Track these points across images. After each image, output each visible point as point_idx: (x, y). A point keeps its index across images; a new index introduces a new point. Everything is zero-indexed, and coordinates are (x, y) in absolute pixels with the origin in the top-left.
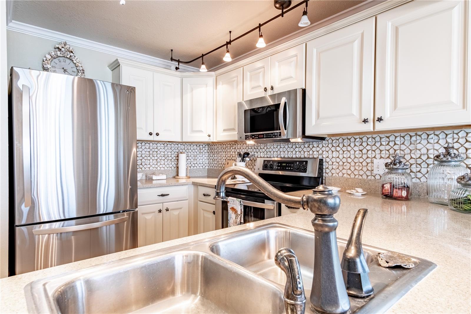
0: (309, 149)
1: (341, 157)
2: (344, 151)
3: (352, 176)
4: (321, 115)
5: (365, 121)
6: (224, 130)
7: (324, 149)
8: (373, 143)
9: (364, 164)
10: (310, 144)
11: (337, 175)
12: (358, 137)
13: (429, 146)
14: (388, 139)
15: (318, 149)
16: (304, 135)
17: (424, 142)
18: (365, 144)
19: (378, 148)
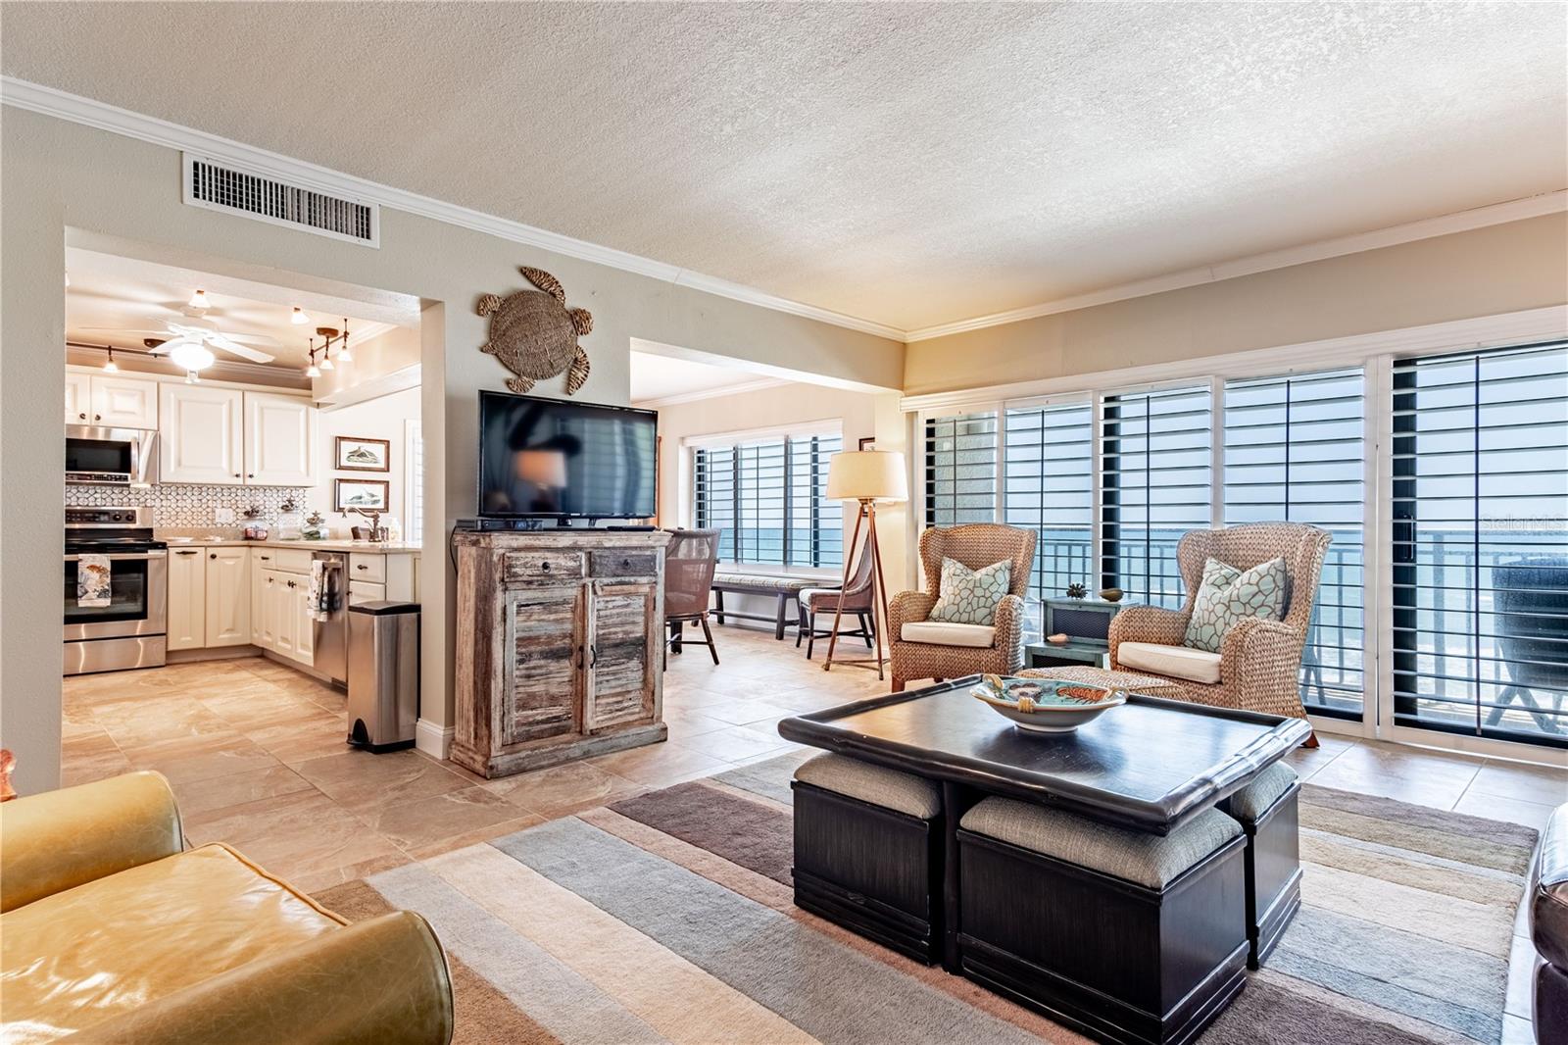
0: (121, 496)
2: (178, 500)
3: (189, 526)
4: (183, 462)
5: (237, 476)
7: (147, 496)
8: (215, 494)
9: (204, 513)
12: (195, 487)
13: (260, 500)
14: (229, 491)
15: (138, 497)
18: (204, 494)
19: (219, 498)
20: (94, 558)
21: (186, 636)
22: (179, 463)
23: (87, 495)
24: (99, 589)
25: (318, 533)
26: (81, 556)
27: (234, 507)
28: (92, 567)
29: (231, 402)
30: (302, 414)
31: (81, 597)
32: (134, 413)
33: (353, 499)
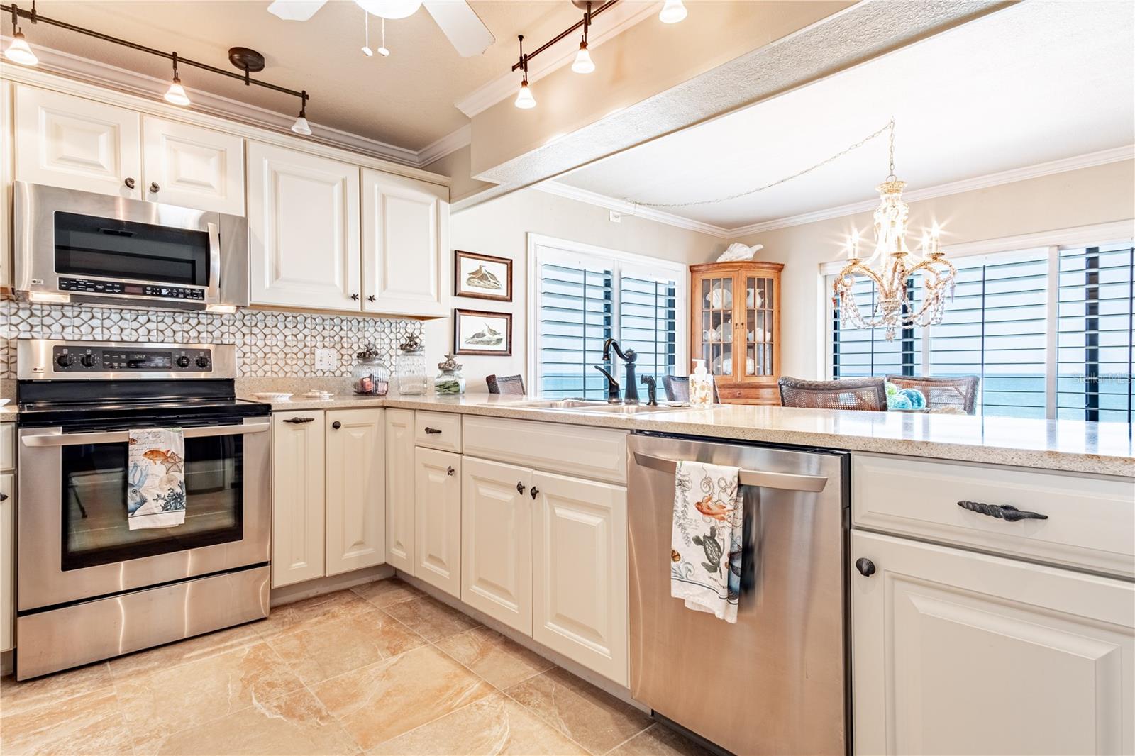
0: (187, 327)
1: (260, 344)
2: (266, 336)
3: (281, 374)
4: (281, 272)
5: (354, 297)
7: (224, 329)
8: (313, 326)
9: (300, 355)
10: (189, 318)
11: (253, 374)
12: (290, 314)
13: (376, 335)
14: (332, 322)
15: (211, 328)
17: (372, 330)
18: (300, 326)
19: (319, 333)
20: (156, 435)
21: (298, 560)
22: (277, 275)
23: (135, 325)
24: (165, 493)
25: (456, 384)
26: (133, 433)
27: (338, 347)
28: (153, 453)
29: (344, 182)
30: (432, 208)
31: (134, 511)
32: (210, 186)
33: (474, 337)
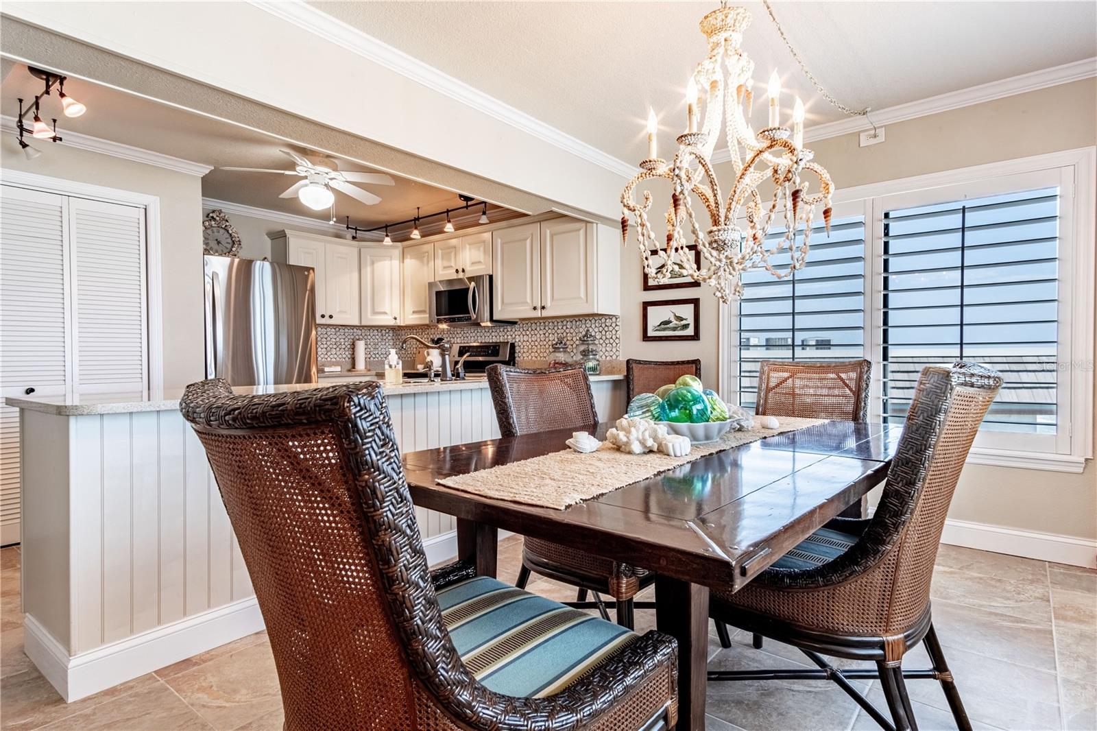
0: (503, 333)
1: (530, 340)
2: (532, 335)
4: (505, 302)
5: (535, 308)
6: (414, 312)
7: (516, 333)
8: (553, 327)
10: (502, 329)
15: (511, 333)
16: (491, 320)
18: (546, 328)
29: (532, 235)
30: (582, 232)
32: (480, 262)
33: (660, 325)
